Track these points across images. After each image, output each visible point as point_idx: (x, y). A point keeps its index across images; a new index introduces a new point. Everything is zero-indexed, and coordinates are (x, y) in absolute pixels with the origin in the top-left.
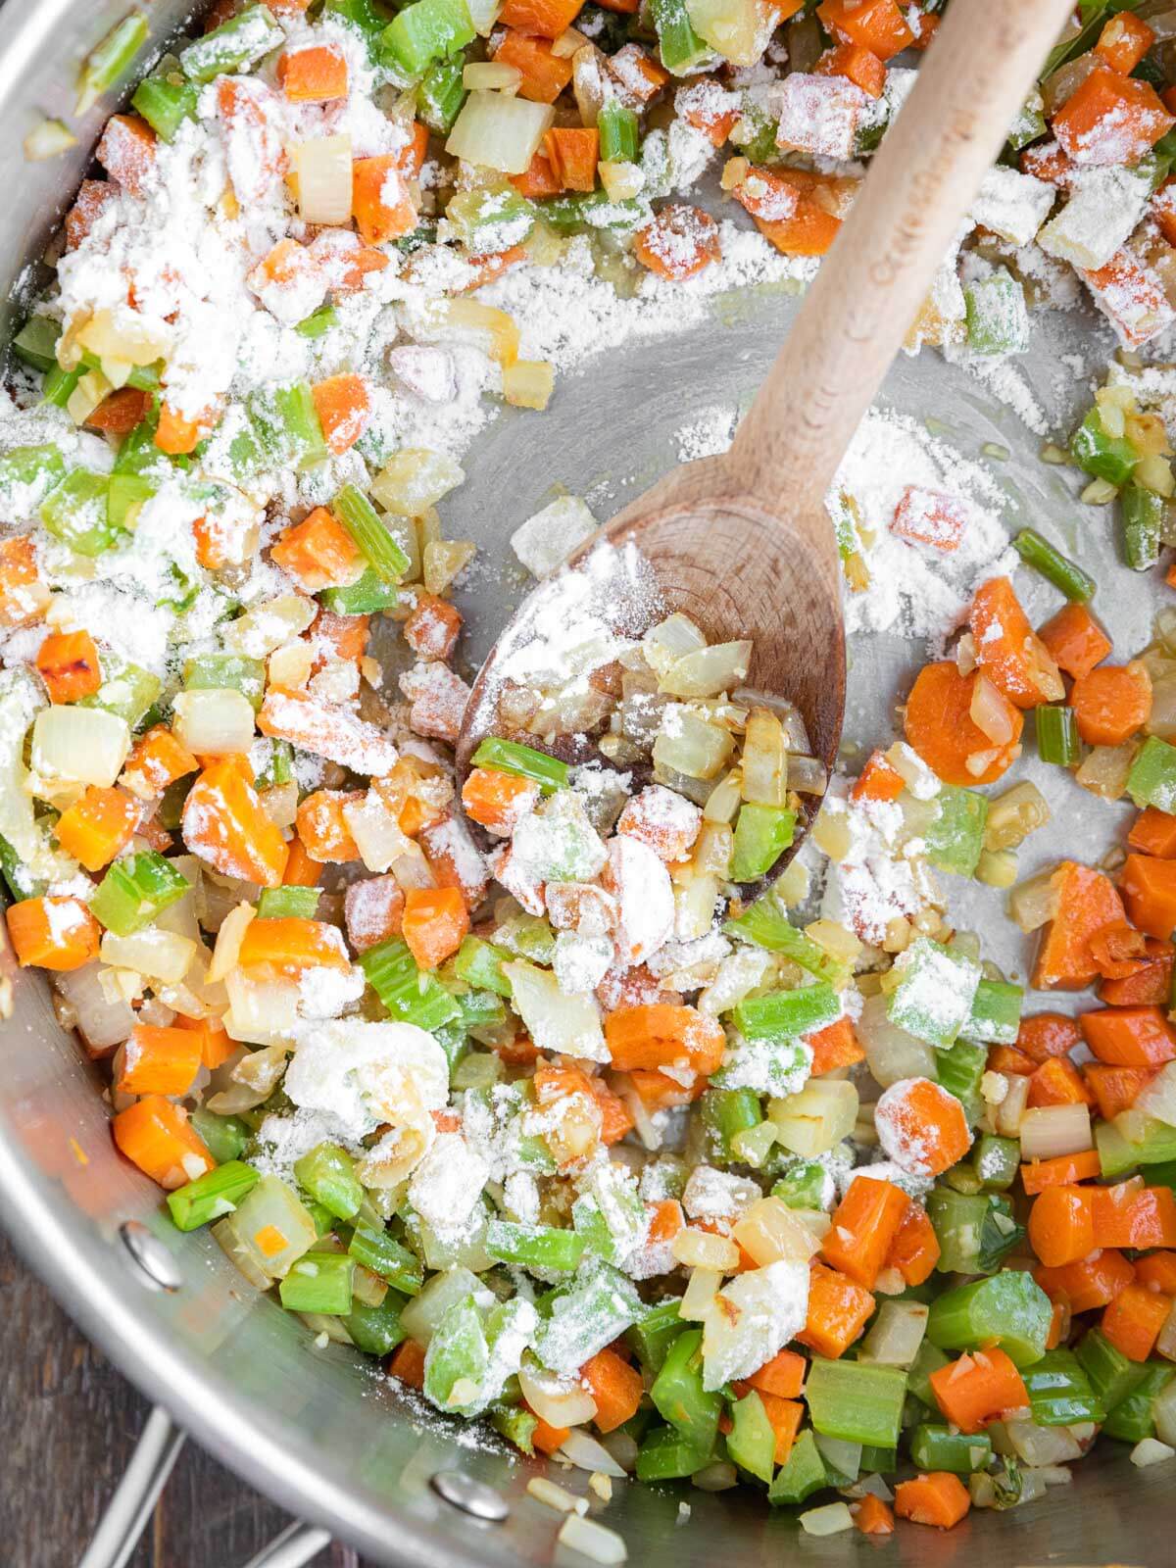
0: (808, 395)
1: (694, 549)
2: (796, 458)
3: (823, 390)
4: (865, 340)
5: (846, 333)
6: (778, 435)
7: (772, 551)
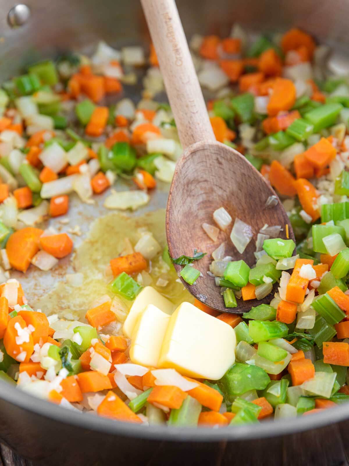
0: (187, 106)
1: (196, 175)
2: (199, 124)
3: (190, 101)
4: (189, 82)
5: (183, 83)
6: (189, 122)
7: (214, 157)
